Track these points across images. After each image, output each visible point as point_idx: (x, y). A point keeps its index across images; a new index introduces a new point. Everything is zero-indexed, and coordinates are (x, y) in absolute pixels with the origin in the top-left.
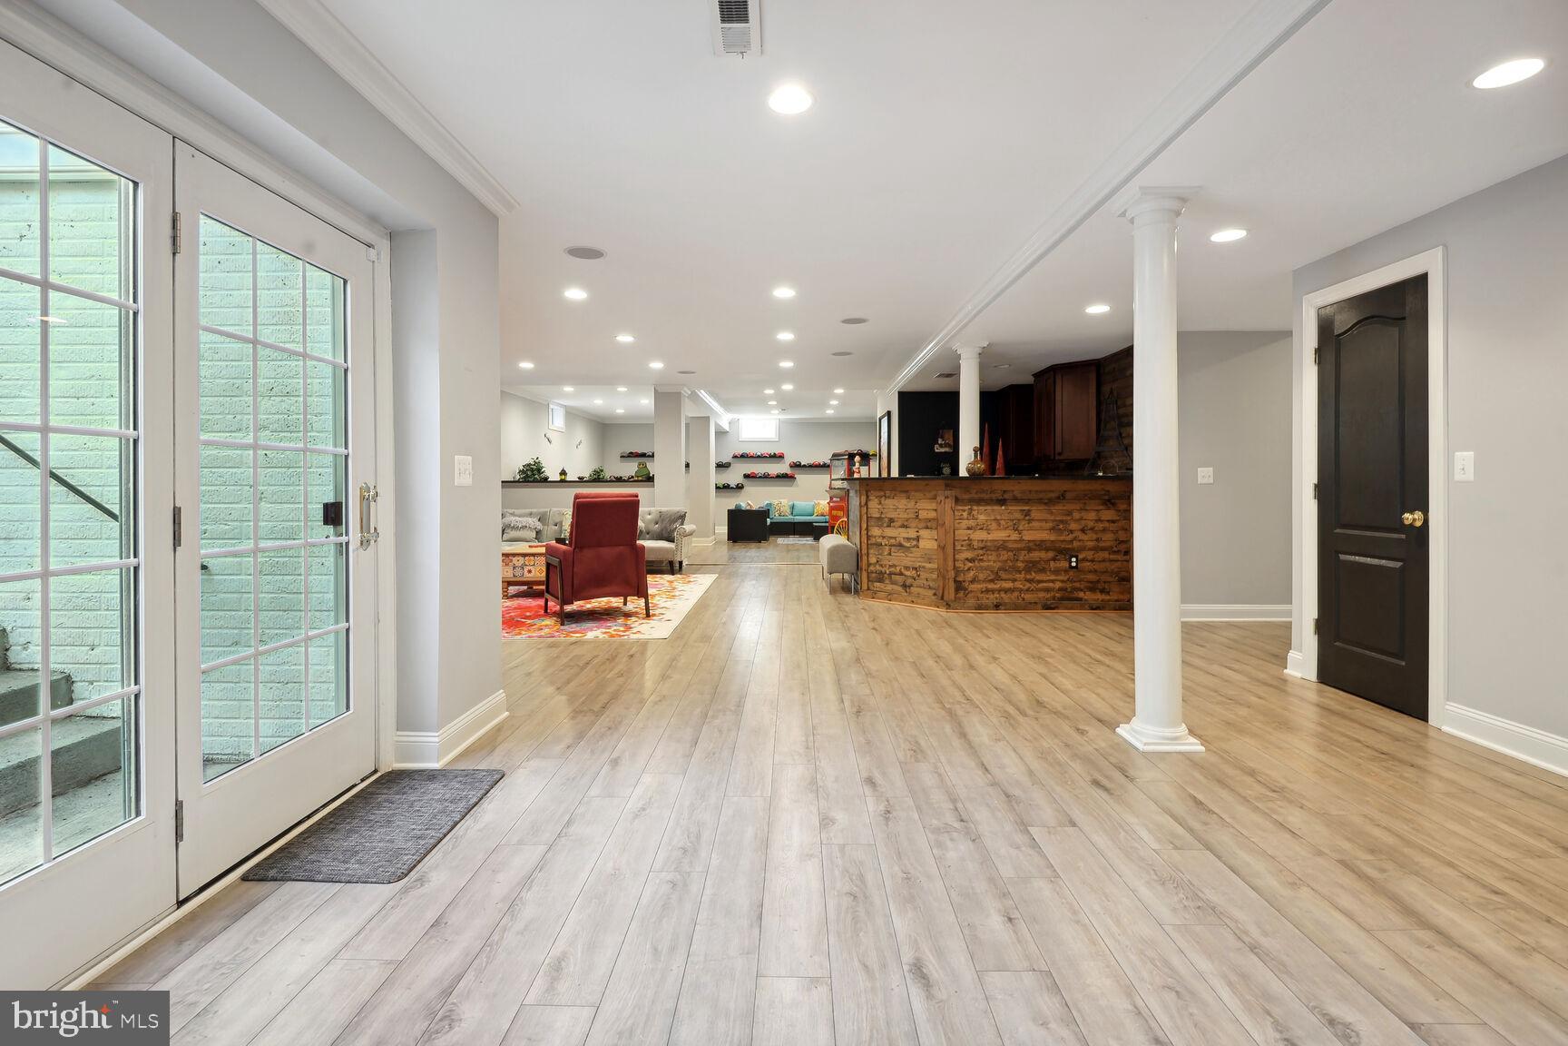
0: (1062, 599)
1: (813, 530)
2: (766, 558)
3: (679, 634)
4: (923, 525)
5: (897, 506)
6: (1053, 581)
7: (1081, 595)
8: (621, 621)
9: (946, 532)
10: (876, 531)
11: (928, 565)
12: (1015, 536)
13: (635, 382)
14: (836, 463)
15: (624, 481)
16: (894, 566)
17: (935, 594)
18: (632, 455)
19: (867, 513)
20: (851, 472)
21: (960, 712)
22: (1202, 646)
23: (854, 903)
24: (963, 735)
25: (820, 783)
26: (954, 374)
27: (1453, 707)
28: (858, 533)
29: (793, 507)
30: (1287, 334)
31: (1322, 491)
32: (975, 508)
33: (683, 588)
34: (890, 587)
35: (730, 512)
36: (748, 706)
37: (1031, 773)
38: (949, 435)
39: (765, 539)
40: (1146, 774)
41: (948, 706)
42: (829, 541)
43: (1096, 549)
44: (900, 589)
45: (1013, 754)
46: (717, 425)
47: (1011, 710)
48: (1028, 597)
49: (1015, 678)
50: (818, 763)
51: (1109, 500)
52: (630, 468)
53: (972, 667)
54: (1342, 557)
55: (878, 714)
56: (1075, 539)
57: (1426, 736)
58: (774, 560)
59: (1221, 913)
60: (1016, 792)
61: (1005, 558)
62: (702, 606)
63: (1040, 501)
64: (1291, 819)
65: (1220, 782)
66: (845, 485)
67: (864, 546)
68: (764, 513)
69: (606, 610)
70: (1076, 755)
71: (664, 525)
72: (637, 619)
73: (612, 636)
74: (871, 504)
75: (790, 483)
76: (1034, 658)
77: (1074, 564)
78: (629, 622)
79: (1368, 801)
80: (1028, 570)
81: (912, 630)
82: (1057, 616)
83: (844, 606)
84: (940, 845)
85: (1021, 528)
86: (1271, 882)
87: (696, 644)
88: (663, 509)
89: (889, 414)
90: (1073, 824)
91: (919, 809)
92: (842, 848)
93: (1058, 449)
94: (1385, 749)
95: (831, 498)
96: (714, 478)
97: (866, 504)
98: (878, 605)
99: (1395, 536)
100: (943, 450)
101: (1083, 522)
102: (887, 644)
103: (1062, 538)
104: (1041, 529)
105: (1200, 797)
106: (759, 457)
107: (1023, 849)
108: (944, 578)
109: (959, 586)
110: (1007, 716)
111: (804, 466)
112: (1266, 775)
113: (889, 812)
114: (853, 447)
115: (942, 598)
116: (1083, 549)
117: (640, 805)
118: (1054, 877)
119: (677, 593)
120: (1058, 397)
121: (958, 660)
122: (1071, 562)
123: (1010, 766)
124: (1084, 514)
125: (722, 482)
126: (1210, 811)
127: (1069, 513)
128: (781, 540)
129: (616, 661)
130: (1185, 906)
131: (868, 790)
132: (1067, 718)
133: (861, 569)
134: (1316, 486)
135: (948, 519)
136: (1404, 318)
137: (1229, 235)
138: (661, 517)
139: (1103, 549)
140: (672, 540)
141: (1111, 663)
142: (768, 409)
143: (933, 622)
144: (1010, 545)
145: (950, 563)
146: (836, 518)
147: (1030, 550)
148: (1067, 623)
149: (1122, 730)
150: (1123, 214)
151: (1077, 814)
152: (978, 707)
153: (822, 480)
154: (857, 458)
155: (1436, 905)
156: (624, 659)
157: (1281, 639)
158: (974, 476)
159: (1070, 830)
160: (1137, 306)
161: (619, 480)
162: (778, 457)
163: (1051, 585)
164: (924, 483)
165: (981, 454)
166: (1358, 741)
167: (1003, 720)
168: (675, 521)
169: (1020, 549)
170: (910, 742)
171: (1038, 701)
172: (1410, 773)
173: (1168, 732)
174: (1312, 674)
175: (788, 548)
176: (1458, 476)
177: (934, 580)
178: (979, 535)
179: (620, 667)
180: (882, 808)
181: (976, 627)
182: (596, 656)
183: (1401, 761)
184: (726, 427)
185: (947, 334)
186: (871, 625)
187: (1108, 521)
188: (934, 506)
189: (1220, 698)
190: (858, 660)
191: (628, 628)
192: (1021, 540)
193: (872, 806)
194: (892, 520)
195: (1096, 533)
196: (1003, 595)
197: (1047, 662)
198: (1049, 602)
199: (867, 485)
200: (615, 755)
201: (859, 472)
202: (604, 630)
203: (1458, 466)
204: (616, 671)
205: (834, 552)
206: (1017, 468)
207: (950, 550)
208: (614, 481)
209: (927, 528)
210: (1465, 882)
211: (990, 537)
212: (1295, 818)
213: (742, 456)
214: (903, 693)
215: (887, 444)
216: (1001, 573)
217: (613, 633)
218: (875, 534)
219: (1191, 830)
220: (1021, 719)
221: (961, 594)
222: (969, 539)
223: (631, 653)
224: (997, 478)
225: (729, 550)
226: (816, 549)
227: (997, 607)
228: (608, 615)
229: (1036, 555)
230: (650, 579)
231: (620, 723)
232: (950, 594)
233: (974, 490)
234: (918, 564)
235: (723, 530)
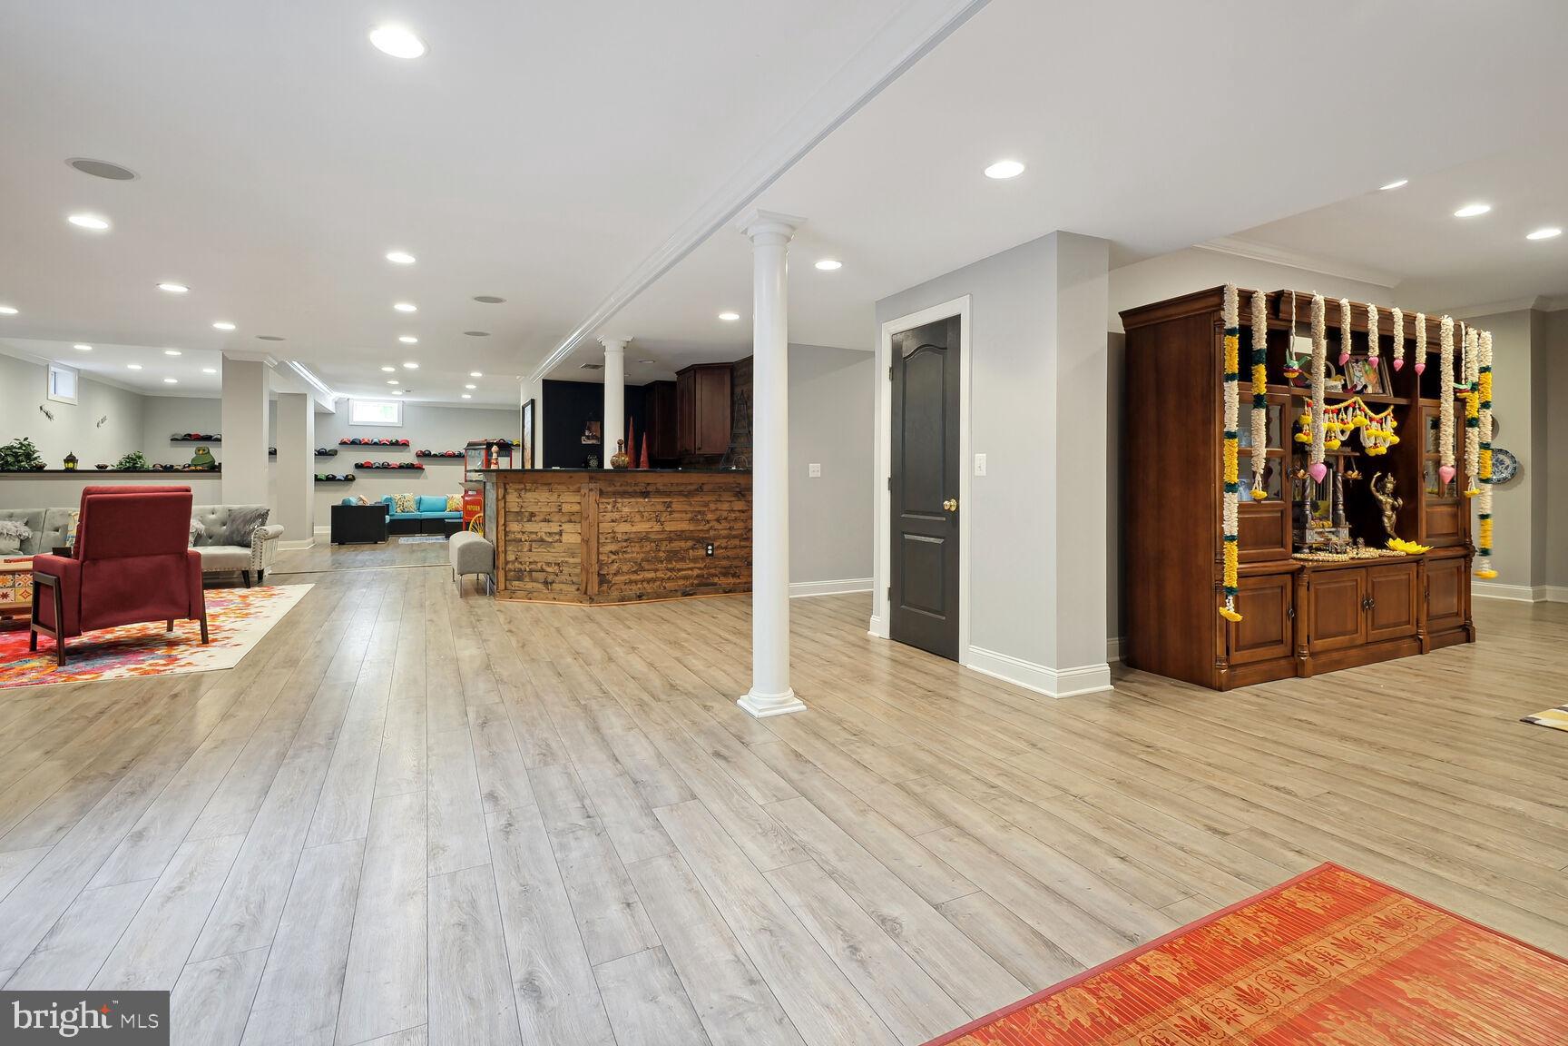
0: (699, 585)
1: (442, 527)
2: (383, 561)
3: (252, 661)
4: (566, 518)
5: (538, 499)
6: (691, 569)
7: (716, 580)
8: (162, 651)
9: (590, 526)
10: (514, 527)
11: (571, 560)
12: (657, 527)
13: (195, 344)
14: (472, 453)
15: (177, 471)
16: (536, 562)
17: (578, 589)
18: (189, 438)
19: (505, 507)
20: (488, 462)
21: (594, 705)
22: (810, 618)
23: (463, 933)
24: (596, 729)
25: (431, 810)
26: (599, 366)
27: (974, 649)
28: (495, 530)
29: (420, 502)
30: (872, 354)
31: (894, 483)
32: (619, 500)
33: (261, 604)
34: (530, 586)
35: (334, 508)
36: (344, 737)
37: (659, 755)
38: (595, 426)
39: (384, 539)
40: (759, 738)
41: (583, 702)
42: (460, 539)
43: (728, 537)
44: (540, 586)
45: (643, 740)
46: (317, 404)
47: (646, 697)
48: (669, 585)
49: (652, 665)
50: (430, 788)
51: (740, 493)
52: (185, 455)
53: (610, 659)
54: (907, 536)
55: (507, 721)
56: (711, 528)
57: (957, 673)
58: (393, 562)
59: (810, 849)
60: (645, 777)
61: (648, 549)
62: (289, 622)
63: (680, 493)
64: (866, 756)
65: (817, 735)
66: (479, 477)
67: (502, 543)
68: (383, 509)
69: (138, 639)
70: (701, 731)
71: (235, 526)
72: (188, 647)
73: (147, 673)
74: (509, 498)
75: (418, 475)
76: (670, 643)
77: (710, 552)
78: (174, 653)
79: (917, 732)
80: (669, 560)
81: (552, 629)
82: (694, 601)
83: (476, 609)
84: (563, 847)
85: (663, 519)
86: (848, 814)
87: (276, 671)
88: (235, 507)
89: (533, 402)
90: (694, 797)
91: (544, 814)
92: (453, 876)
93: (698, 444)
94: (931, 688)
95: (466, 492)
96: (312, 467)
97: (504, 497)
98: (515, 606)
99: (939, 519)
100: (590, 442)
101: (718, 512)
102: (523, 646)
103: (701, 528)
104: (682, 520)
105: (800, 750)
106: (376, 444)
107: (647, 831)
108: (587, 572)
109: (603, 579)
110: (641, 704)
111: (435, 455)
112: (850, 722)
113: (510, 825)
114: (494, 436)
115: (586, 593)
116: (716, 538)
117: (175, 884)
118: (672, 851)
119: (252, 611)
120: (698, 396)
121: (597, 654)
122: (707, 550)
123: (639, 751)
124: (719, 505)
125: (323, 473)
126: (807, 761)
127: (706, 505)
128: (403, 540)
129: (150, 704)
130: (782, 851)
131: (488, 806)
132: (697, 697)
133: (498, 568)
134: (890, 479)
135: (592, 512)
136: (946, 349)
137: (828, 265)
138: (231, 518)
139: (735, 537)
140: (247, 545)
141: (738, 641)
142: (388, 389)
143: (575, 618)
144: (653, 536)
145: (594, 557)
146: (472, 513)
147: (671, 540)
148: (703, 608)
149: (743, 702)
150: (745, 232)
151: (698, 788)
152: (613, 699)
153: (456, 472)
154: (495, 448)
155: (956, 806)
156: (166, 700)
157: (864, 605)
158: (618, 469)
159: (691, 803)
160: (756, 318)
161: (169, 469)
162: (401, 445)
163: (690, 572)
164: (566, 476)
165: (626, 447)
166: (914, 684)
167: (636, 708)
168: (253, 520)
169: (662, 540)
170: (540, 746)
171: (671, 685)
172: (945, 704)
173: (778, 697)
174: (886, 633)
175: (412, 549)
176: (977, 473)
177: (577, 575)
178: (623, 528)
179: (156, 711)
180: (503, 822)
181: (618, 619)
182: (116, 703)
183: (940, 695)
184: (330, 407)
185: (590, 326)
186: (506, 627)
187: (739, 511)
188: (577, 499)
189: (821, 661)
190: (488, 667)
191: (172, 660)
192: (663, 531)
193: (493, 822)
194: (532, 515)
195: (729, 523)
196: (645, 585)
197: (682, 646)
198: (688, 589)
199: (506, 477)
200: (138, 827)
201: (497, 463)
202: (134, 666)
203: (977, 463)
204: (149, 717)
205: (465, 551)
206: (661, 461)
207: (594, 544)
208: (160, 471)
209: (570, 521)
210: (975, 783)
211: (634, 529)
212: (867, 755)
213: (353, 443)
214: (537, 696)
215: (531, 435)
216: (644, 564)
217: (148, 668)
218: (513, 529)
219: (790, 781)
220: (654, 704)
221: (605, 587)
222: (614, 532)
223: (175, 691)
224: (641, 471)
225: (333, 554)
226: (445, 548)
227: (640, 597)
228: (141, 645)
229: (676, 545)
230: (210, 595)
231: (150, 784)
232: (594, 587)
233: (617, 483)
234: (560, 560)
235: (325, 530)
